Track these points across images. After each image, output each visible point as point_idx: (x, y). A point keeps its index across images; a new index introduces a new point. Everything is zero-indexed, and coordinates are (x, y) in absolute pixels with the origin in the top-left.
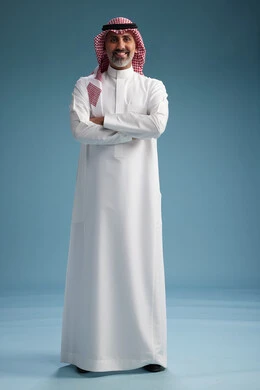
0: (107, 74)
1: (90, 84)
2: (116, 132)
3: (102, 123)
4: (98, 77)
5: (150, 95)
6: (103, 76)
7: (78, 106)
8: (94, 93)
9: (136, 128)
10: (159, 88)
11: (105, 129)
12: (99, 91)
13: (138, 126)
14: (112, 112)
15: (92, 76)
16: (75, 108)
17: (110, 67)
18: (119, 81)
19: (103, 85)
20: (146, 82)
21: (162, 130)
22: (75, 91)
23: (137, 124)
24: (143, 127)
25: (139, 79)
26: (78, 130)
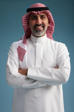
0: (30, 40)
1: (19, 47)
2: (35, 81)
3: (26, 74)
4: (24, 42)
5: (58, 54)
6: (28, 41)
7: (11, 62)
8: (21, 53)
9: (50, 78)
10: (63, 49)
11: (28, 79)
12: (25, 51)
13: (51, 76)
14: (33, 66)
15: (21, 41)
16: (8, 63)
17: (32, 35)
18: (37, 44)
19: (28, 47)
20: (55, 44)
21: (67, 79)
22: (10, 52)
23: (51, 75)
24: (54, 77)
25: (51, 42)
26: (10, 80)
